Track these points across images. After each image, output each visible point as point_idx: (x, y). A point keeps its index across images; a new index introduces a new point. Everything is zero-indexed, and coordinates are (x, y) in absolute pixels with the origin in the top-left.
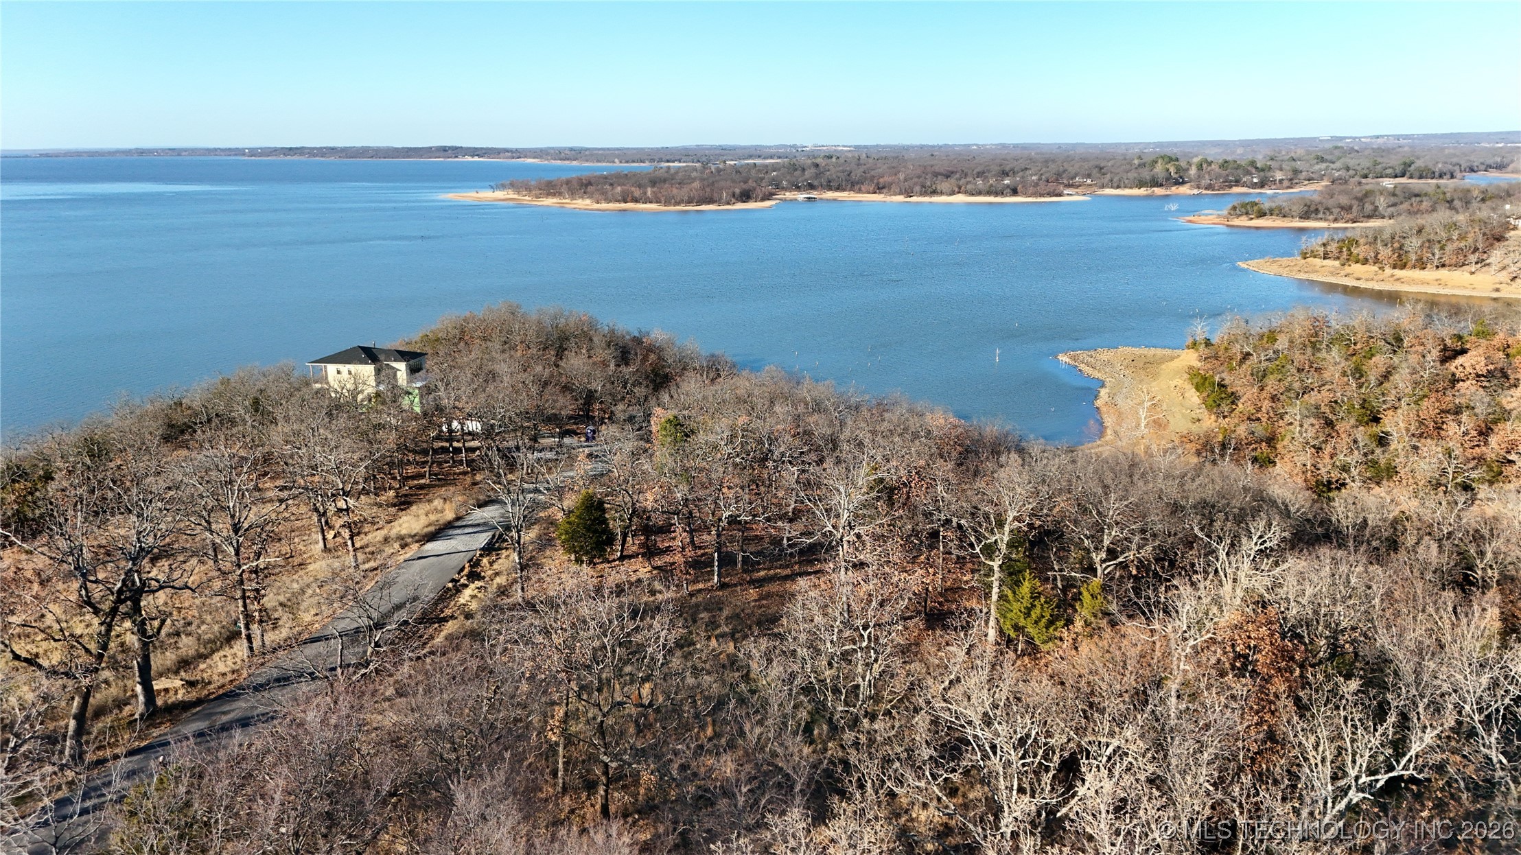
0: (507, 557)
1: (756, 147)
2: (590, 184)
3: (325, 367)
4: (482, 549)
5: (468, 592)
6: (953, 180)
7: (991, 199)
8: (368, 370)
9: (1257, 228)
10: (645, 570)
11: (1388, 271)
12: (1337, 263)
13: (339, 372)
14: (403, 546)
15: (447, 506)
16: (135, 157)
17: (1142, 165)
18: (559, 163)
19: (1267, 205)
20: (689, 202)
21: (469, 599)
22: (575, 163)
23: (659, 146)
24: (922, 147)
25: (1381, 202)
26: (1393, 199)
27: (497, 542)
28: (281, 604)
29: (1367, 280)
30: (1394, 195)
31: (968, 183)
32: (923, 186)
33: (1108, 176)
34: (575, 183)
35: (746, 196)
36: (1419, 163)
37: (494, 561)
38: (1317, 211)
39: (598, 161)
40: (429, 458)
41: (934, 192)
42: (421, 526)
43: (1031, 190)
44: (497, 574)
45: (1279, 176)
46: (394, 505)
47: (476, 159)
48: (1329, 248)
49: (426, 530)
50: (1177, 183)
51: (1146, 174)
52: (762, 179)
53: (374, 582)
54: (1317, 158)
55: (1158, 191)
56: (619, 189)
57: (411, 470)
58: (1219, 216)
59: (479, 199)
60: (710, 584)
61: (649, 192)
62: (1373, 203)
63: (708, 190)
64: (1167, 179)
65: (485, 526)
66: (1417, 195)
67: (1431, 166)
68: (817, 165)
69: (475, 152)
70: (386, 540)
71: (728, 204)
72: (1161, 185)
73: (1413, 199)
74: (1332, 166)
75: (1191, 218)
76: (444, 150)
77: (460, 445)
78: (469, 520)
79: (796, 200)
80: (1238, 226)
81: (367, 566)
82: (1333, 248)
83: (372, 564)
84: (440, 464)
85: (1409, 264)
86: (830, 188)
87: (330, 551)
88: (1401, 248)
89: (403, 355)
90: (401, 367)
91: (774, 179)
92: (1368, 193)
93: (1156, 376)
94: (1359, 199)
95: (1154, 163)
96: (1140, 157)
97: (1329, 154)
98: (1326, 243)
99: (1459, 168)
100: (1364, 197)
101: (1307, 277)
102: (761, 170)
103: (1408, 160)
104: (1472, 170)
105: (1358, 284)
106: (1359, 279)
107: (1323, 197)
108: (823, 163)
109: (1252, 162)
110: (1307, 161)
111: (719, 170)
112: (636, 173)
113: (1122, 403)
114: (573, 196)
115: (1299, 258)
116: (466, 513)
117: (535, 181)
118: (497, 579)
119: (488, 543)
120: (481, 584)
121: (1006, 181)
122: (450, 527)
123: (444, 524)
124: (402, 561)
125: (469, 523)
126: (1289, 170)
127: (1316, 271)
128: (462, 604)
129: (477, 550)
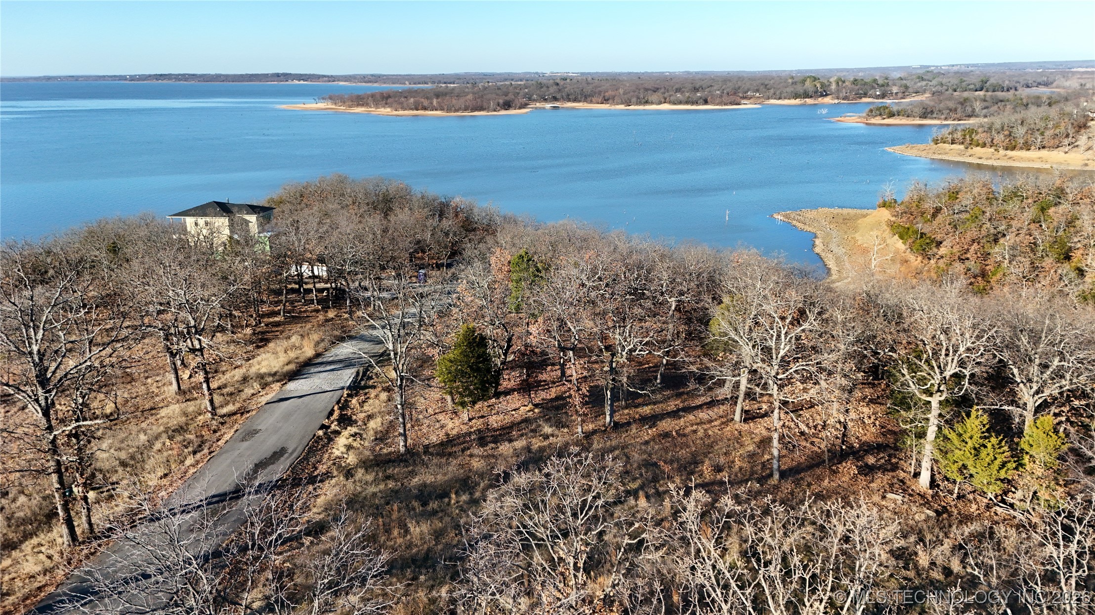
0: (377, 396)
1: (509, 74)
2: (389, 97)
3: (185, 220)
4: (349, 388)
5: (342, 441)
6: (659, 94)
7: (689, 107)
8: (222, 223)
9: (888, 125)
10: (528, 408)
11: (1002, 152)
12: (962, 147)
13: (196, 224)
14: (264, 386)
15: (305, 342)
16: (44, 82)
17: (794, 83)
18: (364, 84)
19: (895, 109)
20: (466, 109)
21: (344, 450)
22: (376, 85)
23: (437, 73)
24: (629, 73)
25: (978, 105)
26: (986, 104)
27: (362, 379)
28: (123, 464)
29: (987, 159)
30: (985, 101)
31: (670, 96)
32: (638, 98)
33: (772, 91)
34: (378, 97)
35: (507, 105)
36: (992, 81)
37: (364, 402)
38: (932, 112)
39: (393, 83)
40: (283, 298)
41: (647, 102)
42: (281, 364)
43: (718, 100)
44: (370, 417)
45: (895, 90)
46: (252, 343)
47: (302, 82)
48: (955, 136)
49: (287, 368)
50: (822, 96)
51: (800, 89)
52: (518, 94)
53: (233, 431)
54: (919, 77)
55: (809, 101)
56: (412, 100)
57: (265, 308)
58: (860, 117)
59: (306, 110)
60: (601, 423)
61: (435, 102)
62: (971, 106)
63: (479, 100)
64: (816, 92)
65: (347, 363)
66: (1001, 101)
67: (1001, 83)
68: (558, 84)
69: (300, 77)
70: (245, 379)
71: (495, 111)
72: (811, 97)
73: (999, 104)
74: (930, 83)
75: (839, 119)
76: (277, 76)
77: (310, 286)
78: (329, 356)
79: (544, 108)
80: (874, 124)
81: (225, 411)
82: (958, 135)
83: (230, 408)
84: (292, 302)
85: (1019, 146)
86: (569, 100)
87: (185, 393)
88: (1010, 135)
89: (253, 209)
90: (252, 219)
91: (527, 94)
92: (966, 100)
93: (856, 229)
94: (962, 104)
95: (804, 81)
96: (792, 78)
97: (925, 76)
98: (951, 133)
99: (1018, 85)
100: (964, 102)
101: (940, 157)
102: (515, 88)
103: (984, 79)
104: (1028, 87)
105: (980, 161)
106: (980, 158)
107: (932, 103)
108: (562, 83)
109: (875, 81)
110: (912, 80)
111: (485, 88)
112: (423, 90)
113: (835, 250)
114: (377, 106)
115: (932, 144)
116: (327, 349)
117: (347, 96)
118: (371, 424)
119: (354, 381)
120: (354, 430)
121: (698, 95)
122: (311, 363)
123: (305, 362)
124: (263, 403)
125: (331, 359)
126: (901, 86)
127: (947, 153)
128: (338, 457)
129: (342, 389)
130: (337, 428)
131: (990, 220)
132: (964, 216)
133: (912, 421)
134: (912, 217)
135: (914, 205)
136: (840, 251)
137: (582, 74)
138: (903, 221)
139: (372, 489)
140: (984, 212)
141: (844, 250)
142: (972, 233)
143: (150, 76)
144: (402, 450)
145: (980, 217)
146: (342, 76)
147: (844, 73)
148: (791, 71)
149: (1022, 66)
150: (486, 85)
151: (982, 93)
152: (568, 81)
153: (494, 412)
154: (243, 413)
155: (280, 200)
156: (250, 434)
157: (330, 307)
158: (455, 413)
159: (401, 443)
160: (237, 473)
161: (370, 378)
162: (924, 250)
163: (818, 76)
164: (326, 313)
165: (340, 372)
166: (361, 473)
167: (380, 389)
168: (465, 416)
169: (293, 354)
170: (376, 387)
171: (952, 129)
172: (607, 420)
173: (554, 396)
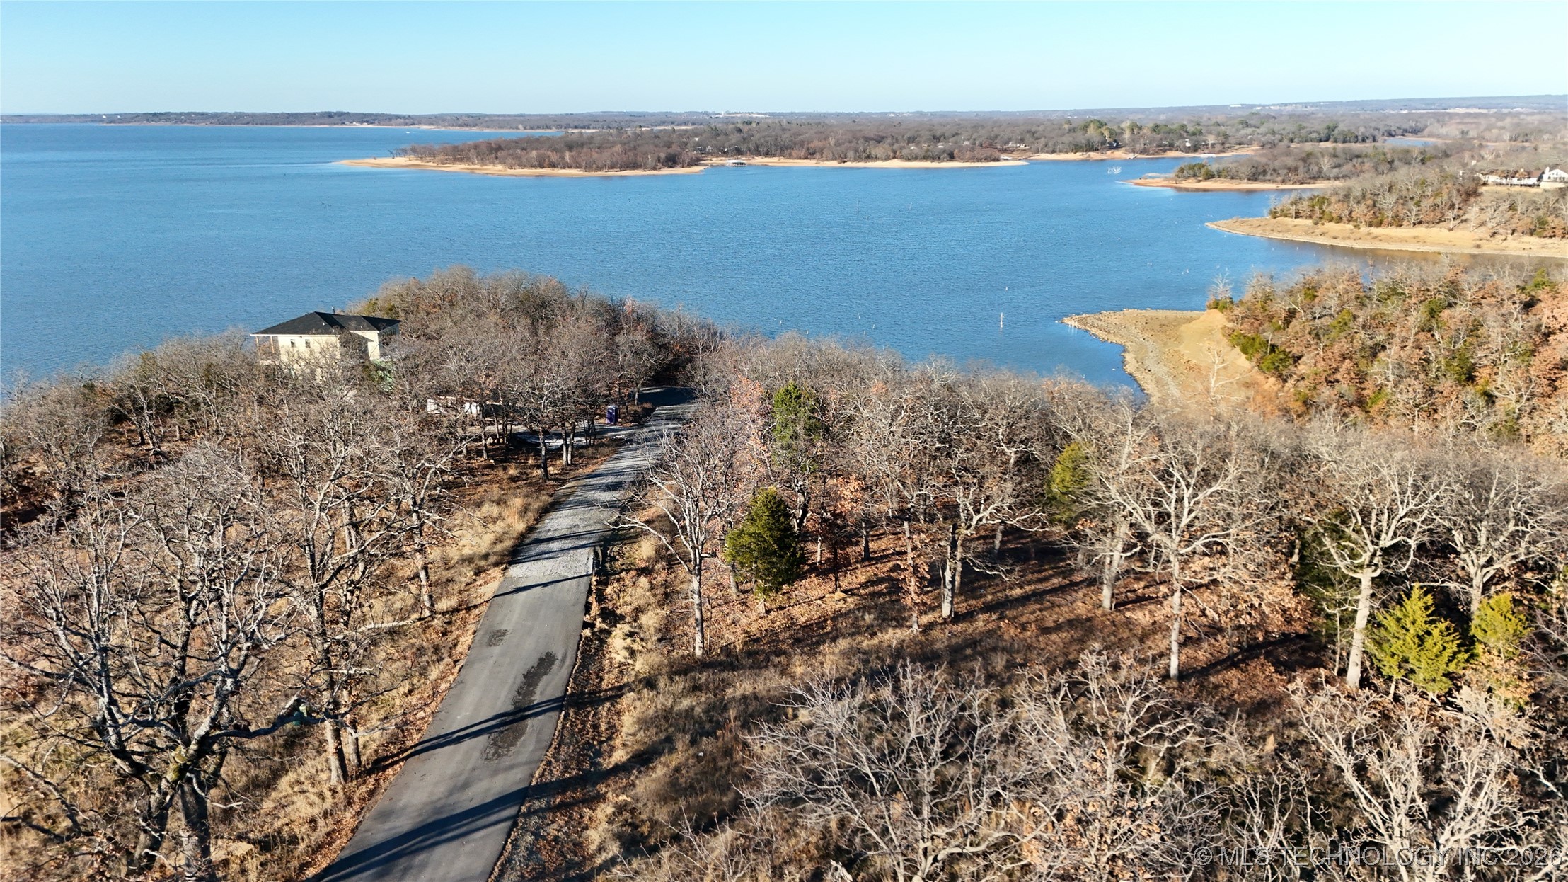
0: (634, 583)
1: (666, 114)
2: (499, 148)
3: (276, 341)
4: (594, 573)
5: (617, 642)
6: (885, 145)
7: (928, 164)
8: (331, 341)
9: (1205, 190)
11: (1364, 229)
12: (1310, 222)
13: (293, 345)
14: (478, 572)
17: (1072, 130)
18: (457, 129)
19: (1214, 168)
20: (612, 167)
21: (625, 654)
22: (475, 130)
23: (563, 112)
24: (838, 115)
25: (1326, 164)
26: (1336, 161)
29: (1344, 239)
30: (1335, 156)
31: (901, 148)
32: (856, 151)
33: (1043, 141)
34: (484, 148)
35: (672, 161)
36: (1342, 127)
37: (621, 591)
38: (1265, 172)
39: (501, 127)
41: (869, 158)
42: (487, 542)
43: (968, 155)
44: (638, 611)
45: (1211, 140)
47: (365, 125)
48: (1300, 207)
49: (499, 547)
50: (1111, 148)
51: (1081, 138)
52: (685, 144)
53: (469, 632)
54: (1242, 122)
55: (1094, 155)
56: (534, 153)
58: (1166, 179)
59: (379, 165)
61: (567, 156)
62: (1317, 164)
63: (630, 155)
64: (1103, 143)
65: (573, 540)
66: (1358, 156)
67: (1353, 130)
68: (740, 131)
69: (363, 118)
70: (448, 564)
71: (654, 169)
72: (1097, 150)
73: (1355, 160)
74: (1258, 131)
75: (1138, 181)
76: (329, 116)
78: (546, 530)
79: (724, 165)
80: (1186, 190)
81: (443, 606)
82: (1305, 206)
83: (449, 602)
85: (1386, 221)
86: (758, 154)
88: (1374, 205)
89: (374, 323)
90: (372, 336)
91: (698, 144)
92: (1309, 155)
93: (1179, 339)
94: (1304, 160)
95: (1085, 128)
96: (1069, 122)
97: (1251, 119)
98: (1294, 203)
99: (1376, 133)
100: (1307, 158)
101: (1280, 236)
102: (680, 136)
103: (1331, 125)
104: (1390, 135)
105: (1335, 243)
106: (1335, 238)
107: (1264, 160)
108: (745, 128)
109: (1183, 127)
110: (1233, 126)
111: (637, 136)
112: (548, 139)
113: (1154, 369)
114: (483, 161)
115: (1269, 217)
116: (537, 521)
117: (437, 147)
118: (643, 619)
119: (596, 564)
120: (627, 628)
121: (940, 146)
122: (527, 541)
123: (518, 538)
124: (490, 595)
125: (550, 535)
126: (1218, 135)
127: (1289, 231)
128: (621, 664)
129: (587, 575)
130: (604, 626)
131: (1364, 327)
132: (1327, 321)
133: (1340, 604)
134: (1256, 324)
135: (1259, 306)
136: (1160, 370)
137: (772, 114)
138: (1246, 328)
139: (686, 703)
140: (1355, 317)
141: (1166, 369)
142: (1341, 346)
143: (138, 115)
144: (699, 652)
145: (1351, 324)
146: (424, 117)
147: (1140, 116)
148: (1065, 112)
149: (1381, 105)
150: (638, 130)
151: (1328, 145)
152: (754, 125)
153: (792, 602)
154: (468, 609)
155: (387, 305)
156: (496, 637)
157: (507, 460)
158: (744, 603)
159: (698, 644)
160: (507, 687)
161: (614, 559)
162: (1277, 368)
163: (1104, 120)
164: (505, 469)
165: (571, 552)
166: (662, 682)
167: (634, 573)
168: (760, 608)
169: (499, 527)
170: (627, 571)
171: (1293, 196)
172: (946, 610)
173: (863, 579)
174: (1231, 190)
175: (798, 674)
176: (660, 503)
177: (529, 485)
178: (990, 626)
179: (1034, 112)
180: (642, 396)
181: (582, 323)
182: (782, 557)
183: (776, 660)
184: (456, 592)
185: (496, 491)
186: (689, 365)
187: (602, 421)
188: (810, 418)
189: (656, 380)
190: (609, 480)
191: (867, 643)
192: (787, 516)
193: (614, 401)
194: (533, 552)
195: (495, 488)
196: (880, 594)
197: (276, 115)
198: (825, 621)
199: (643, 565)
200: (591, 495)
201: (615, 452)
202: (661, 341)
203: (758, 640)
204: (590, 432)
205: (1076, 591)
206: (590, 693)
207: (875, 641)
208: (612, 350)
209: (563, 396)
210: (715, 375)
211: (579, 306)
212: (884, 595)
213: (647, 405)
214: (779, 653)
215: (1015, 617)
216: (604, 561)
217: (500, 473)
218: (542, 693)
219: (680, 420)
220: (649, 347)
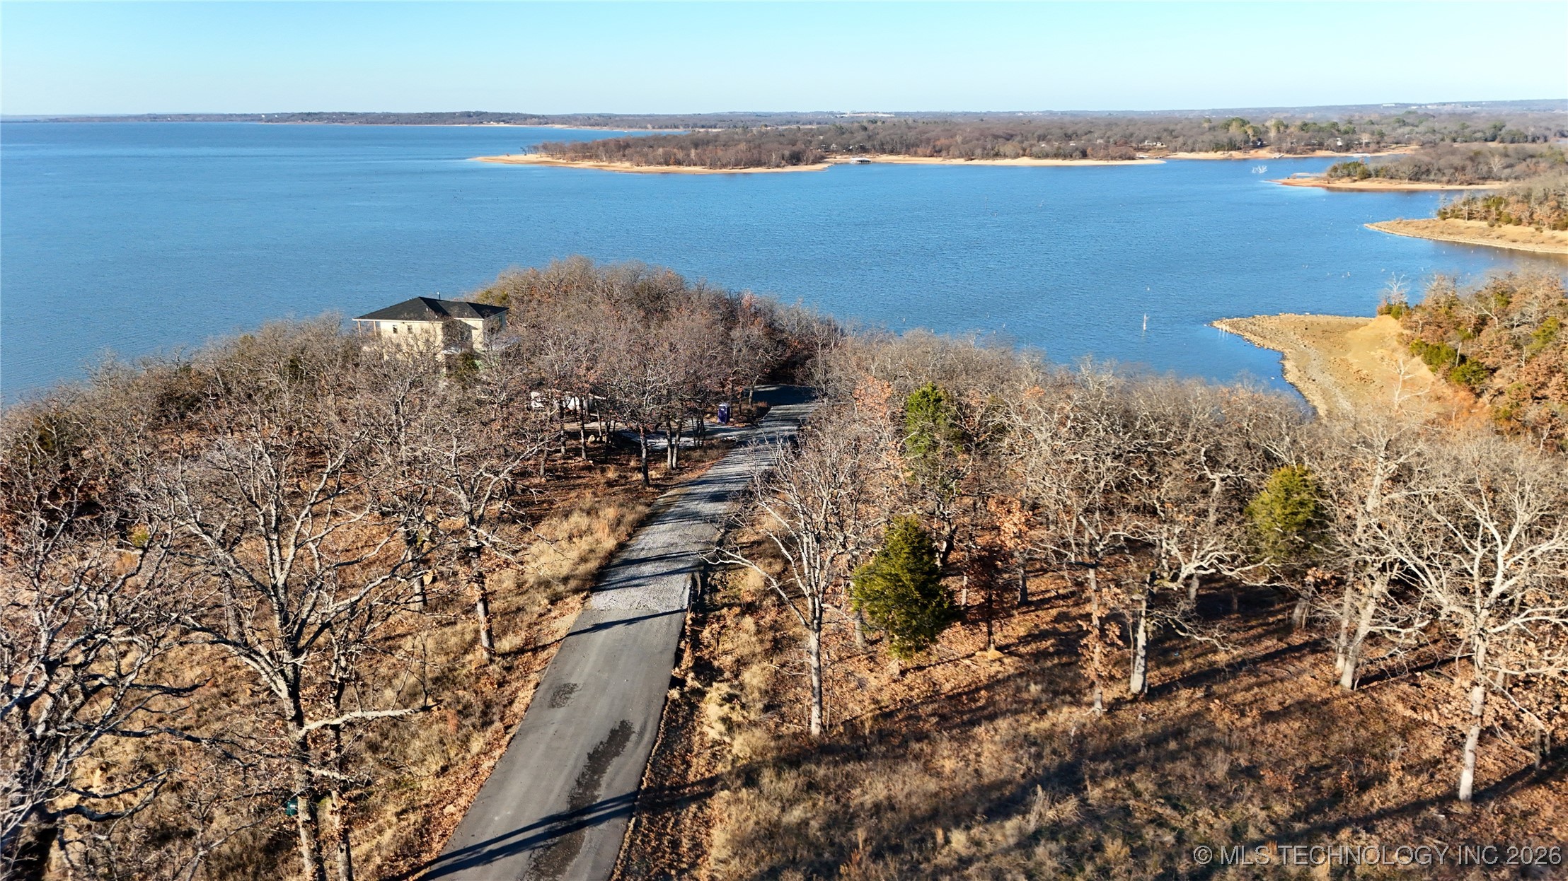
0: (737, 623)
1: (792, 114)
2: (627, 146)
3: (378, 325)
4: (691, 608)
5: (712, 710)
6: (1015, 143)
7: (1059, 162)
8: (436, 328)
9: (1361, 191)
11: (1547, 232)
12: (1484, 224)
13: (395, 330)
14: (555, 600)
15: (595, 523)
16: (149, 122)
17: (1212, 129)
18: (588, 128)
19: (1371, 167)
20: (736, 165)
21: (721, 727)
22: (605, 129)
23: (690, 112)
24: (965, 114)
25: (1496, 164)
26: (1508, 161)
29: (1524, 242)
30: (1505, 156)
31: (1031, 146)
32: (985, 149)
33: (1181, 140)
34: (612, 146)
35: (796, 159)
36: (1509, 127)
37: (721, 634)
38: (1428, 172)
39: (630, 127)
41: (997, 155)
42: (570, 562)
43: (1102, 153)
45: (1365, 138)
47: (502, 125)
48: (1474, 207)
49: (582, 569)
50: (1255, 147)
51: (1223, 137)
52: (810, 142)
53: (530, 685)
54: (1397, 121)
55: (1236, 154)
56: (661, 150)
58: (1318, 179)
59: (511, 162)
61: (693, 153)
62: (1487, 164)
63: (755, 152)
64: (1246, 142)
65: (670, 563)
66: (1531, 156)
67: (1521, 130)
68: (865, 129)
69: (500, 117)
70: (521, 588)
71: (778, 166)
72: (1239, 149)
73: (1528, 160)
74: (1417, 129)
75: (1286, 180)
76: (468, 116)
78: (641, 550)
79: (848, 163)
80: (1339, 190)
82: (1479, 207)
86: (883, 151)
88: (1559, 207)
89: (479, 310)
90: (477, 323)
91: (823, 142)
92: (1477, 154)
93: (1345, 347)
94: (1472, 159)
95: (1227, 126)
96: (1209, 121)
97: (1407, 118)
98: (1466, 204)
99: (1547, 133)
100: (1475, 158)
101: (1451, 238)
102: (805, 134)
103: (1496, 125)
104: (1563, 136)
105: (1513, 246)
106: (1514, 241)
107: (1426, 159)
108: (871, 127)
109: (1334, 125)
110: (1388, 124)
111: (762, 134)
112: (675, 137)
113: (1320, 378)
114: (611, 158)
115: (1437, 218)
116: (630, 536)
117: (567, 145)
118: (746, 676)
119: (693, 596)
120: (725, 688)
121: (1072, 144)
122: (616, 561)
123: (606, 557)
124: (563, 633)
125: (643, 555)
126: (1373, 133)
127: (1461, 233)
128: (715, 743)
129: (682, 611)
130: (697, 685)
132: (1527, 330)
134: (1440, 331)
135: (1442, 311)
136: (1327, 380)
137: (897, 114)
138: (1428, 335)
139: (798, 812)
140: (1562, 326)
141: (1333, 379)
142: (1547, 359)
143: (293, 115)
144: (815, 730)
146: (558, 116)
147: (1286, 115)
148: (1203, 111)
150: (763, 129)
151: (1496, 145)
152: (879, 124)
153: (934, 659)
154: (535, 651)
155: (502, 295)
156: (561, 693)
157: (605, 462)
158: (872, 659)
159: (815, 720)
160: (566, 772)
161: (715, 590)
162: (1468, 381)
163: (1246, 119)
164: (603, 471)
165: (665, 578)
166: (767, 777)
167: (737, 610)
168: (894, 667)
169: (583, 545)
170: (730, 606)
171: (1465, 196)
172: (1136, 683)
173: (1022, 632)
174: (1389, 191)
175: (947, 770)
176: (771, 520)
177: (626, 491)
178: (1195, 707)
179: (1169, 112)
180: (756, 394)
181: (697, 316)
182: (925, 607)
183: (916, 746)
184: (525, 624)
185: (588, 498)
186: (808, 362)
187: (713, 420)
188: (951, 425)
189: (771, 378)
190: (714, 488)
191: (1036, 726)
192: (932, 552)
193: (725, 400)
194: (622, 576)
195: (588, 494)
196: (1044, 654)
197: (419, 115)
198: (978, 690)
199: (749, 599)
200: (694, 506)
201: (724, 455)
202: (779, 337)
203: (890, 715)
204: (699, 432)
205: (1299, 659)
206: (671, 788)
207: (1045, 724)
208: (726, 345)
209: (669, 392)
210: (837, 373)
211: (694, 298)
212: (1052, 655)
213: (761, 404)
214: (921, 737)
215: (1227, 695)
216: (703, 592)
217: (598, 476)
218: (609, 785)
219: (795, 421)
220: (765, 342)
